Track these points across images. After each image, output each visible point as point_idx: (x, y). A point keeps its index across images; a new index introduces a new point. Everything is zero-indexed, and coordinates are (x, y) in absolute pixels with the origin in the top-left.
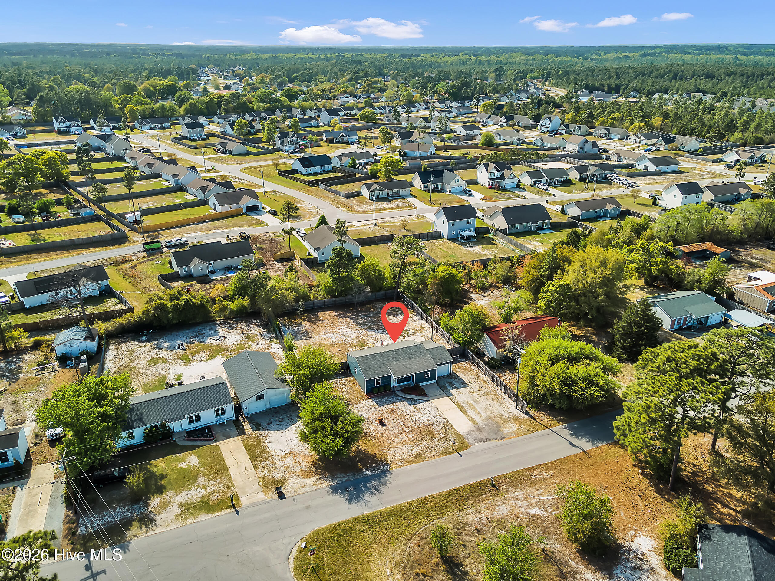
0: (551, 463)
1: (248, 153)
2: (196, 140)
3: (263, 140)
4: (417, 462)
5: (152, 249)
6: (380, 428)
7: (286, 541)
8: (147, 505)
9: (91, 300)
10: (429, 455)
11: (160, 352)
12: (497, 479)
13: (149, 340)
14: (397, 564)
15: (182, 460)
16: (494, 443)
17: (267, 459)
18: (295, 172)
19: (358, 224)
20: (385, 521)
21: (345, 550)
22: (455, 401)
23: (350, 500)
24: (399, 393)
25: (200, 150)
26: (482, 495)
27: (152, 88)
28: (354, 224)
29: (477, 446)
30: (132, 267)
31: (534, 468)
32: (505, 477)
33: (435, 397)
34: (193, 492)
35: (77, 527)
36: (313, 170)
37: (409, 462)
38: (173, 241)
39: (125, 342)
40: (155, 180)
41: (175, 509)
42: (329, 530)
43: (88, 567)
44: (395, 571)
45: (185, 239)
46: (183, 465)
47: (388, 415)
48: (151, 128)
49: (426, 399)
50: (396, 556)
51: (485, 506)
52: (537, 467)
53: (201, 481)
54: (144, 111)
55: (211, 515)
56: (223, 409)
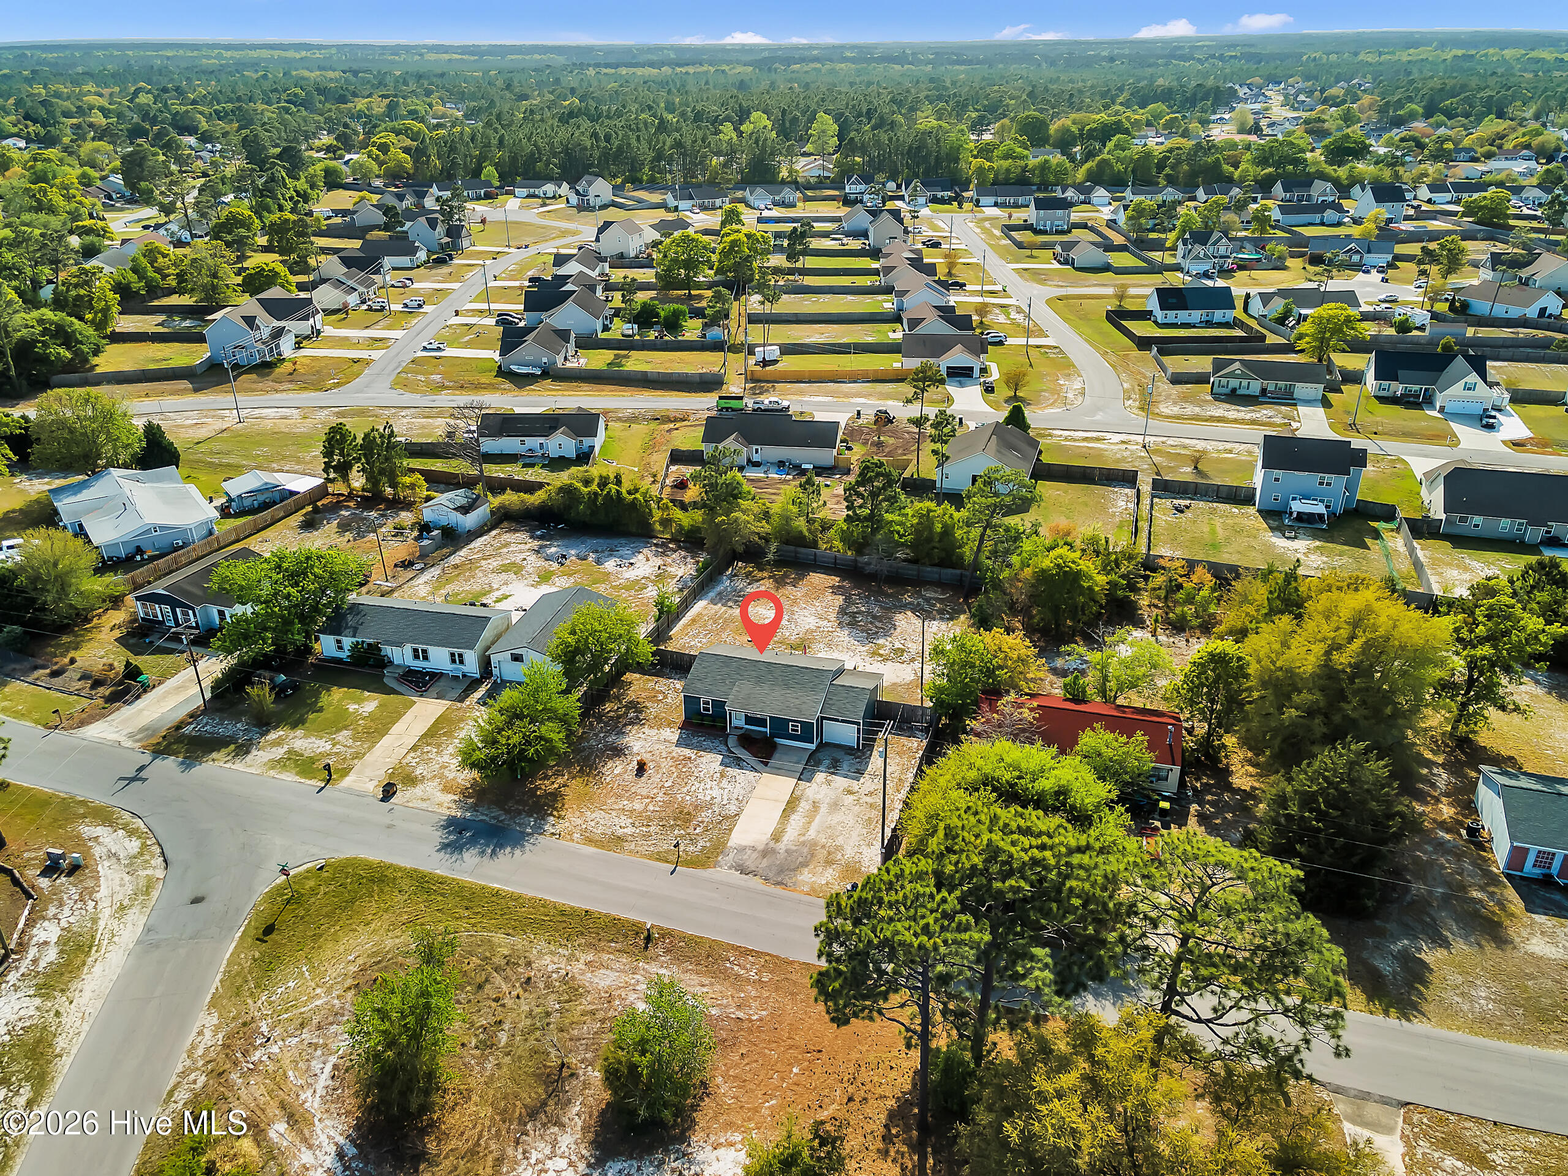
0: (792, 963)
1: (1107, 268)
2: (1044, 232)
3: (1168, 244)
4: (603, 847)
5: (727, 409)
6: (630, 776)
7: (315, 850)
8: (264, 734)
9: (558, 463)
10: (633, 847)
11: (532, 558)
12: (666, 934)
13: (541, 538)
14: (374, 954)
15: (359, 701)
16: (756, 883)
17: (439, 746)
18: (1143, 315)
19: (1117, 438)
20: (442, 895)
21: (352, 901)
22: (798, 793)
23: (444, 847)
24: (732, 741)
25: (1028, 252)
26: (612, 941)
27: (1074, 129)
28: (1108, 436)
29: (723, 873)
30: (669, 431)
31: (747, 952)
32: (683, 938)
33: (778, 771)
34: (322, 743)
35: (190, 723)
36: (1183, 316)
37: (590, 841)
38: (766, 402)
39: (516, 531)
40: (880, 297)
41: (279, 752)
42: (368, 866)
43: (142, 768)
44: (360, 961)
45: (785, 403)
46: (352, 707)
47: (665, 764)
48: (996, 205)
49: (760, 766)
50: (389, 943)
51: (590, 957)
52: (758, 954)
53: (344, 736)
54: (1008, 170)
55: (298, 779)
56: (460, 655)
